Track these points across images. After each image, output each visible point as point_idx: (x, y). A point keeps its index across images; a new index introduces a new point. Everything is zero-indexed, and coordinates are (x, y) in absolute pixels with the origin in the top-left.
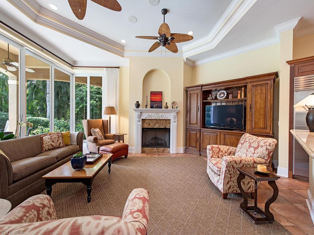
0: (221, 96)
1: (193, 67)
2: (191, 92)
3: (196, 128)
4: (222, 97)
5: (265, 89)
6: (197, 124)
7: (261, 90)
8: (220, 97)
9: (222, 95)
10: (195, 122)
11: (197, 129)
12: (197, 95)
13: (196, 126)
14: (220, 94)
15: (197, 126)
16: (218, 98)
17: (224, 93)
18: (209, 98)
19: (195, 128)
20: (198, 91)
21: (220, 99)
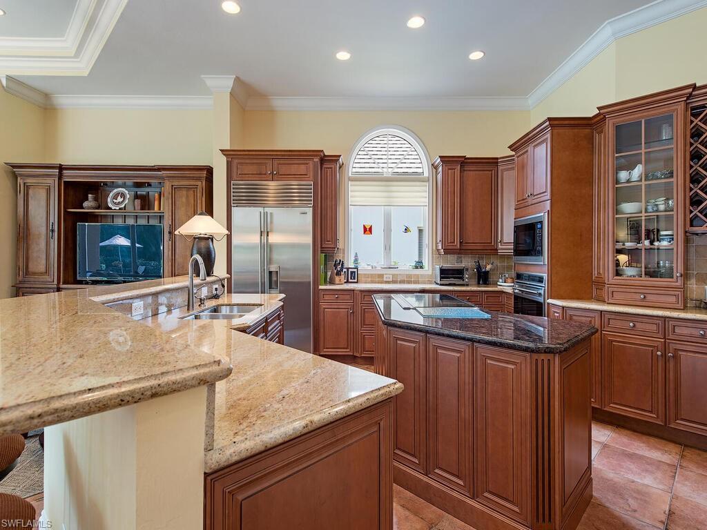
0: (117, 201)
1: (46, 109)
2: (30, 181)
3: (44, 286)
4: (119, 203)
5: (192, 196)
6: (47, 272)
7: (187, 196)
8: (115, 203)
9: (120, 199)
10: (42, 268)
11: (49, 286)
12: (48, 191)
13: (47, 278)
14: (115, 197)
15: (49, 280)
16: (110, 205)
17: (123, 195)
18: (86, 204)
19: (41, 286)
20: (49, 181)
21: (113, 208)
